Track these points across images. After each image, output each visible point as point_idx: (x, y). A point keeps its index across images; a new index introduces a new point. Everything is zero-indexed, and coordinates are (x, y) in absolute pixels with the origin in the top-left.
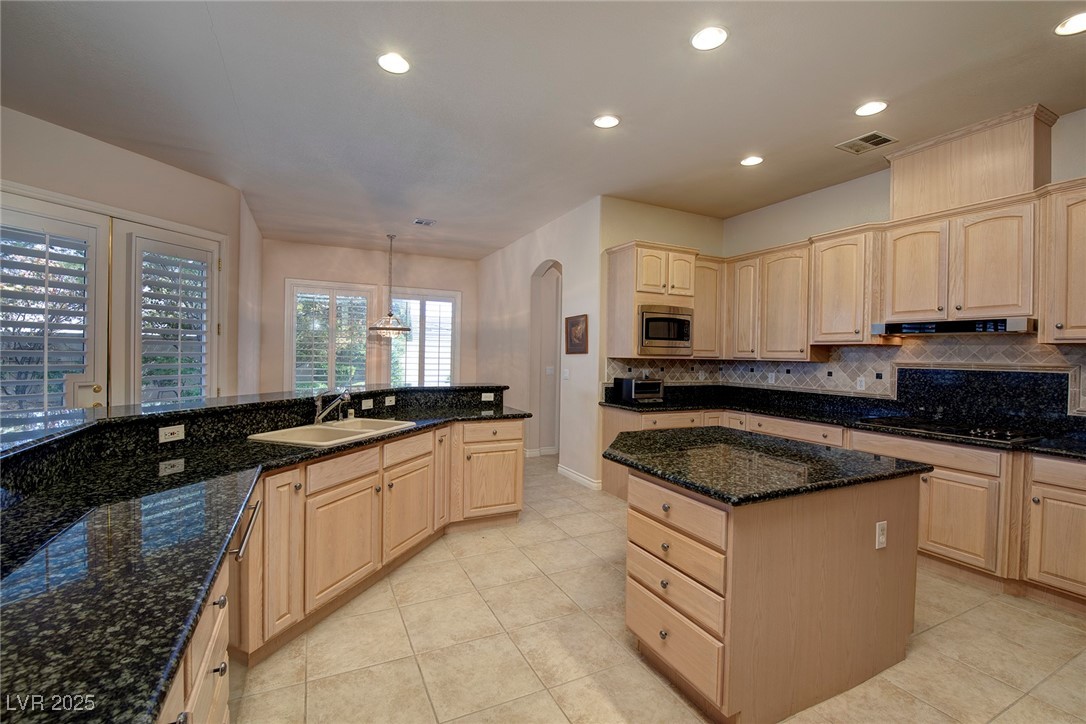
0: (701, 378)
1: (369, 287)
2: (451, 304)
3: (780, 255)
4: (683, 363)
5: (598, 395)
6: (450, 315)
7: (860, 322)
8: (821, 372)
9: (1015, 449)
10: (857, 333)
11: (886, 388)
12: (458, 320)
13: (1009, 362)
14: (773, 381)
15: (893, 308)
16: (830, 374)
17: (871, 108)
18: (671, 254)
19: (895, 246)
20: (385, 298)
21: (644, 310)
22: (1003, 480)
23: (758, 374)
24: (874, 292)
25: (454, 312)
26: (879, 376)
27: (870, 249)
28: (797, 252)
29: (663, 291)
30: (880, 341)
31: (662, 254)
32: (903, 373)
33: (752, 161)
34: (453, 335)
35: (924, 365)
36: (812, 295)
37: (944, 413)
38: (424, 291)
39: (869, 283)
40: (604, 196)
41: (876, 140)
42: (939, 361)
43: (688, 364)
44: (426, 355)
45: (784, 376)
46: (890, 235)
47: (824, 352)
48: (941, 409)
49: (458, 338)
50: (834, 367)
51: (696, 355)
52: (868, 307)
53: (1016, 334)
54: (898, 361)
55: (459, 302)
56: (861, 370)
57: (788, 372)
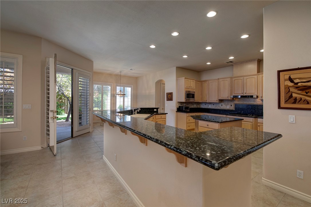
0: (195, 106)
1: (111, 83)
2: (130, 88)
3: (212, 81)
4: (191, 103)
5: (176, 110)
6: (130, 91)
7: (228, 95)
8: (220, 105)
9: (255, 117)
10: (228, 97)
11: (233, 108)
12: (132, 92)
13: (254, 103)
14: (210, 107)
15: (234, 92)
16: (222, 105)
17: (231, 58)
18: (191, 80)
19: (234, 81)
20: (115, 86)
21: (186, 92)
22: (253, 123)
23: (207, 105)
24: (231, 90)
25: (131, 90)
26: (231, 106)
27: (230, 81)
28: (216, 81)
29: (190, 88)
30: (232, 99)
31: (189, 80)
32: (236, 105)
33: (209, 63)
34: (131, 96)
35: (239, 103)
36: (219, 90)
37: (243, 112)
38: (124, 85)
39: (230, 88)
40: (176, 67)
41: (231, 62)
42: (242, 103)
43: (192, 103)
44: (125, 101)
45: (212, 105)
46: (233, 79)
47: (221, 101)
48: (242, 111)
49: (132, 97)
50: (222, 104)
51: (196, 101)
52: (230, 93)
53: (255, 98)
54: (235, 102)
55: (133, 87)
56: (228, 104)
57: (213, 105)
